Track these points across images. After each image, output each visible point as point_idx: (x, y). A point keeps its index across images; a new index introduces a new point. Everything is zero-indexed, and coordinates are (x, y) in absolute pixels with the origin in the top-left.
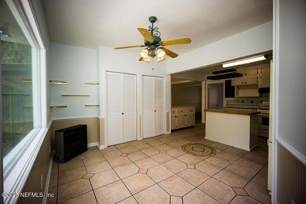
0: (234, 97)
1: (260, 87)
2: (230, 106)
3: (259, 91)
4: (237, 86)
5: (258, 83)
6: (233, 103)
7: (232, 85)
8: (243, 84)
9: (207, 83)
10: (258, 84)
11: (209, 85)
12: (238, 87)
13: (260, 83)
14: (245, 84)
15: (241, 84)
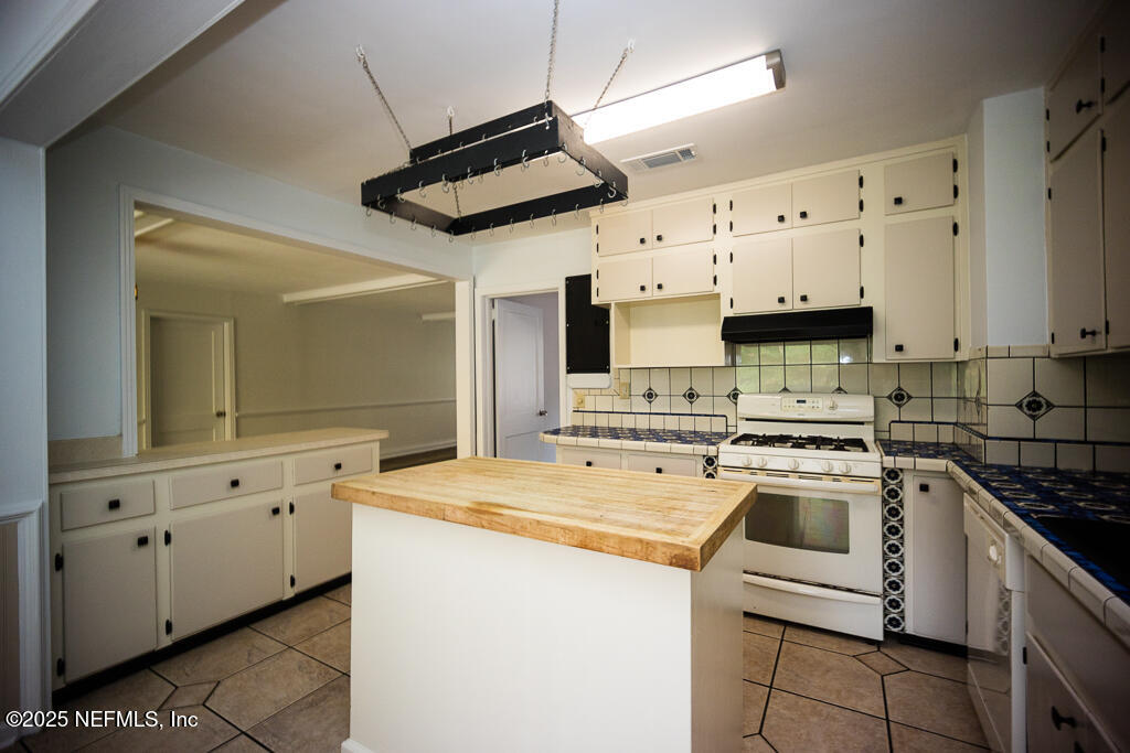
0: (608, 371)
1: (728, 312)
2: (589, 421)
3: (724, 337)
4: (616, 304)
5: (717, 289)
6: (604, 404)
7: (595, 301)
8: (647, 295)
9: (479, 293)
10: (718, 296)
11: (493, 300)
12: (625, 307)
13: (725, 290)
14: (658, 294)
15: (638, 296)
